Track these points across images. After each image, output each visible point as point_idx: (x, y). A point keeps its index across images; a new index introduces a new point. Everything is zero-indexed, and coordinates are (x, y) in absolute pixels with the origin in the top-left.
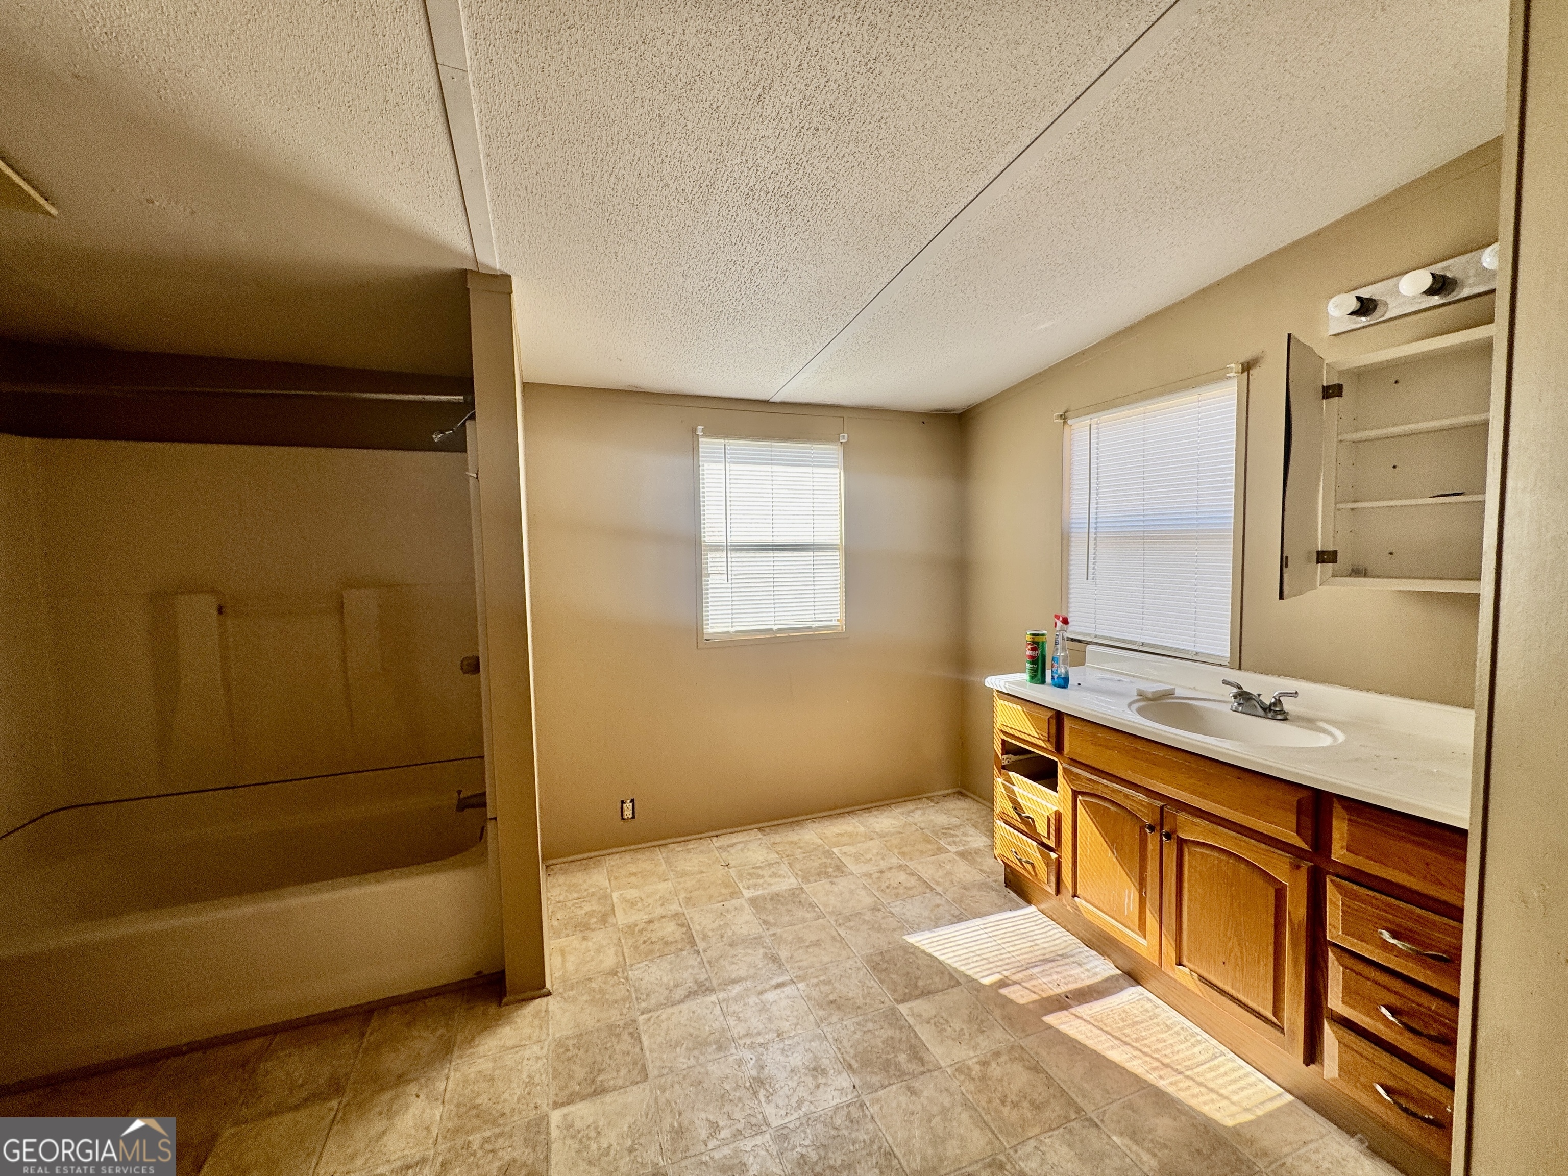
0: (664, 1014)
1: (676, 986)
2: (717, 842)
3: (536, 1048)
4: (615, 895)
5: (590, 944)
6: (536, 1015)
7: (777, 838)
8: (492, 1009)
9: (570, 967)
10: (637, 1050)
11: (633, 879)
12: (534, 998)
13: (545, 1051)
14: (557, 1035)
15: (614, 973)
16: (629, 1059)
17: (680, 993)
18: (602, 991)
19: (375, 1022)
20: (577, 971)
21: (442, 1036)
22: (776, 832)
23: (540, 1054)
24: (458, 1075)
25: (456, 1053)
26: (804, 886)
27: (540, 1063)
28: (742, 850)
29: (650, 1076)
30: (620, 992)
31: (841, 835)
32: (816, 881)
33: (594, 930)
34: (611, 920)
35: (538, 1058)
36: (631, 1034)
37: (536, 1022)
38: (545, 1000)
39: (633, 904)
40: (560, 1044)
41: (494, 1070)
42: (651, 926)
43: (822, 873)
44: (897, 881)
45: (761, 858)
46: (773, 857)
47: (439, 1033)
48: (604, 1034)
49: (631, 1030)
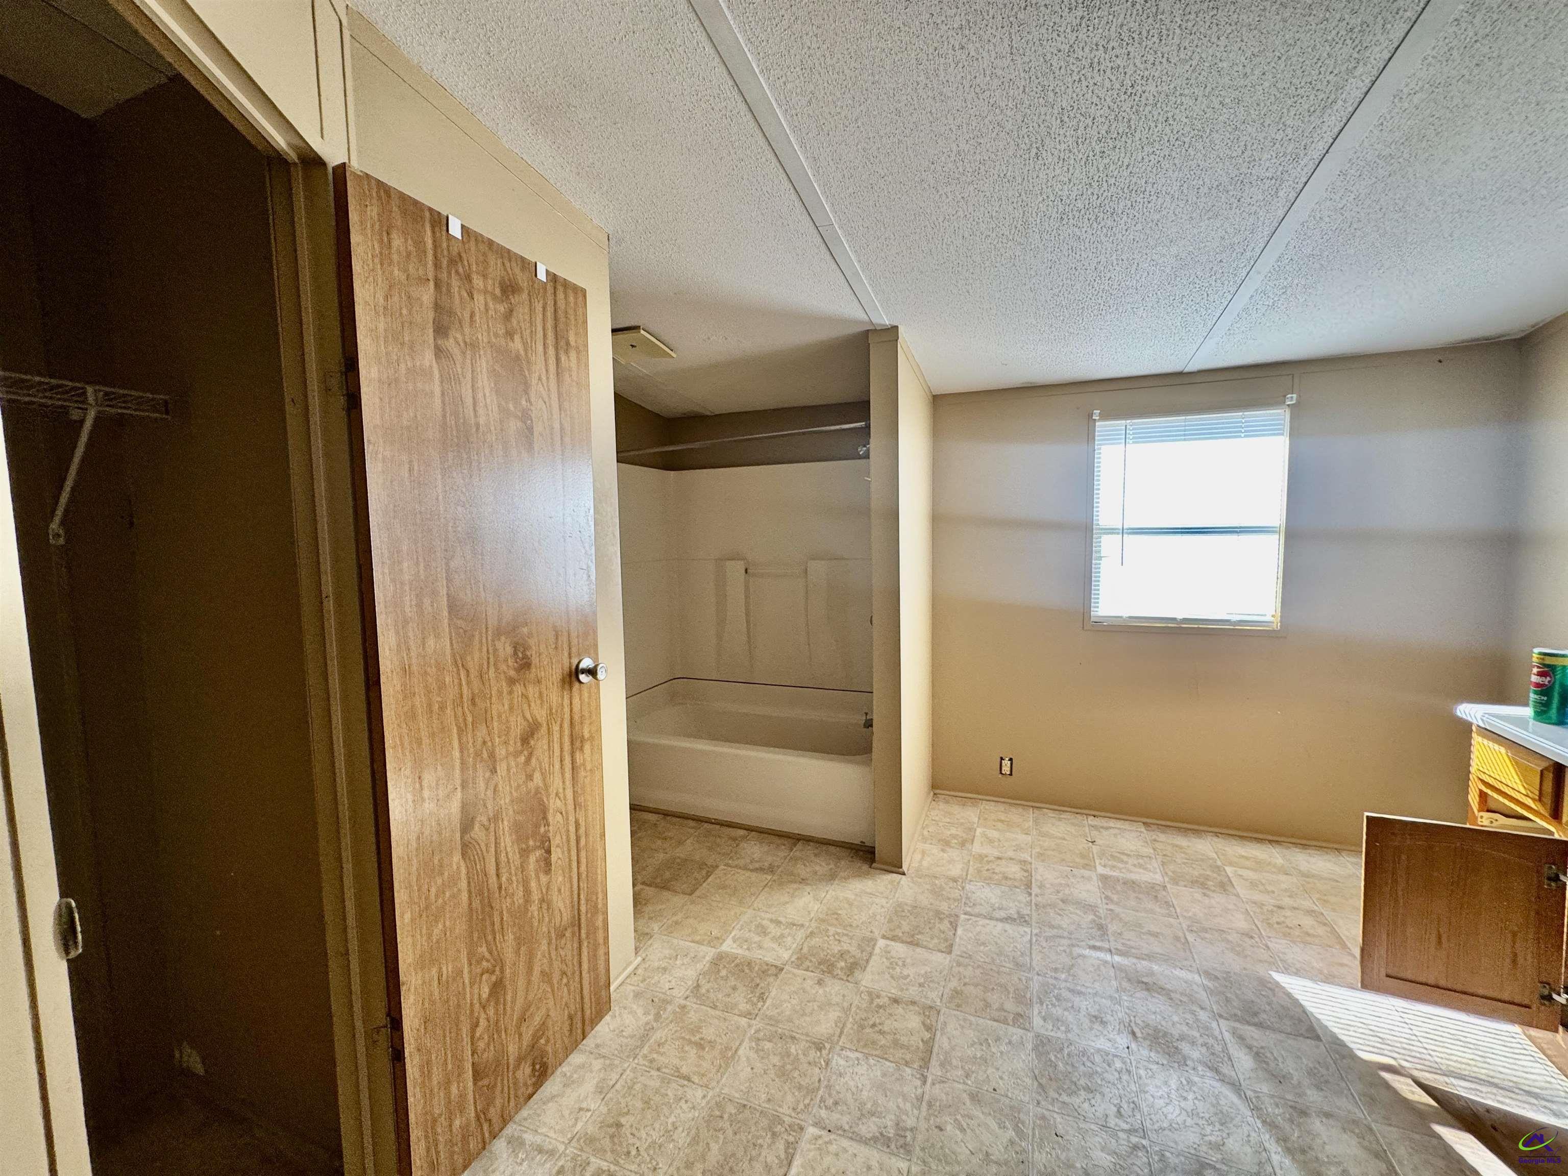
0: (982, 922)
1: (1000, 909)
2: (1092, 821)
3: (884, 901)
4: (979, 831)
5: (945, 855)
6: (892, 882)
7: (1162, 837)
8: (865, 867)
9: (925, 863)
10: (951, 934)
11: (999, 825)
12: (892, 872)
13: (888, 905)
14: (900, 900)
15: (955, 880)
16: (942, 936)
17: (1002, 914)
18: (942, 888)
19: (800, 845)
20: (928, 869)
21: (831, 869)
22: (1163, 832)
23: (884, 904)
24: (834, 893)
25: (836, 882)
26: (1169, 886)
27: (883, 910)
28: (1115, 835)
29: (953, 953)
30: (956, 894)
31: (1247, 858)
32: (1185, 886)
33: (953, 847)
34: (968, 845)
35: (882, 907)
36: (951, 923)
37: (889, 886)
38: (900, 876)
39: (991, 841)
40: (900, 905)
41: (855, 899)
42: (999, 862)
43: (1200, 883)
44: (1296, 922)
45: (1134, 848)
46: (1148, 851)
47: (830, 867)
48: (931, 914)
49: (952, 920)
